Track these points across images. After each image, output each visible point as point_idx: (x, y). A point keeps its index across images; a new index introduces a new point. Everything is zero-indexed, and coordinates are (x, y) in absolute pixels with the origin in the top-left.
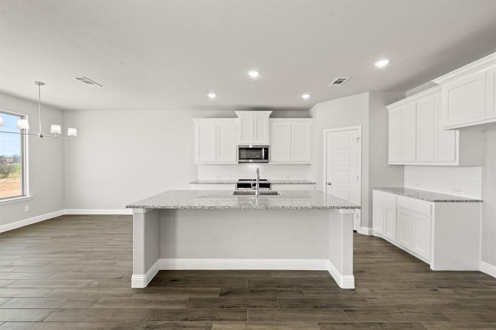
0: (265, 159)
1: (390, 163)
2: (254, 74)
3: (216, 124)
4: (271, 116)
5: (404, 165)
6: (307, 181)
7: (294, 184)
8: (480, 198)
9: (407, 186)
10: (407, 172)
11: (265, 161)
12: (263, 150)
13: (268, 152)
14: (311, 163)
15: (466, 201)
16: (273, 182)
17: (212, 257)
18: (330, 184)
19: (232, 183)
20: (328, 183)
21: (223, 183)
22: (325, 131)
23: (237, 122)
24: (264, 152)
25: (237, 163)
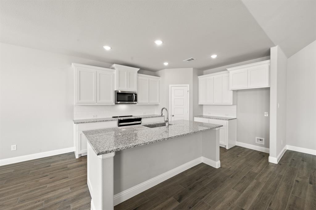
0: (135, 101)
1: (199, 104)
2: (159, 43)
3: (96, 72)
4: (139, 72)
5: (203, 105)
6: (154, 115)
7: (154, 117)
8: (236, 118)
9: (204, 114)
10: (204, 109)
11: (135, 102)
12: (134, 95)
13: (136, 96)
14: (159, 104)
15: (231, 119)
16: (143, 117)
17: (150, 178)
18: (173, 116)
19: (115, 120)
20: (172, 115)
21: (107, 121)
22: (170, 86)
23: (115, 73)
24: (134, 96)
25: (114, 104)
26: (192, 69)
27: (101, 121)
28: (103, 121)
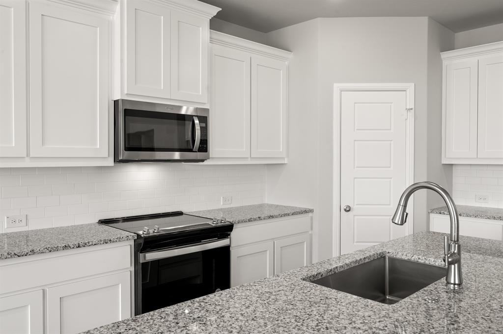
0: (200, 150)
1: (443, 163)
5: (453, 165)
9: (459, 202)
10: (460, 179)
11: (200, 155)
12: (196, 121)
13: (207, 127)
18: (348, 210)
19: (120, 239)
20: (343, 207)
21: (85, 245)
22: (337, 87)
23: (116, 18)
24: (198, 128)
25: (110, 162)
26: (424, 20)
27: (57, 249)
28: (66, 247)
